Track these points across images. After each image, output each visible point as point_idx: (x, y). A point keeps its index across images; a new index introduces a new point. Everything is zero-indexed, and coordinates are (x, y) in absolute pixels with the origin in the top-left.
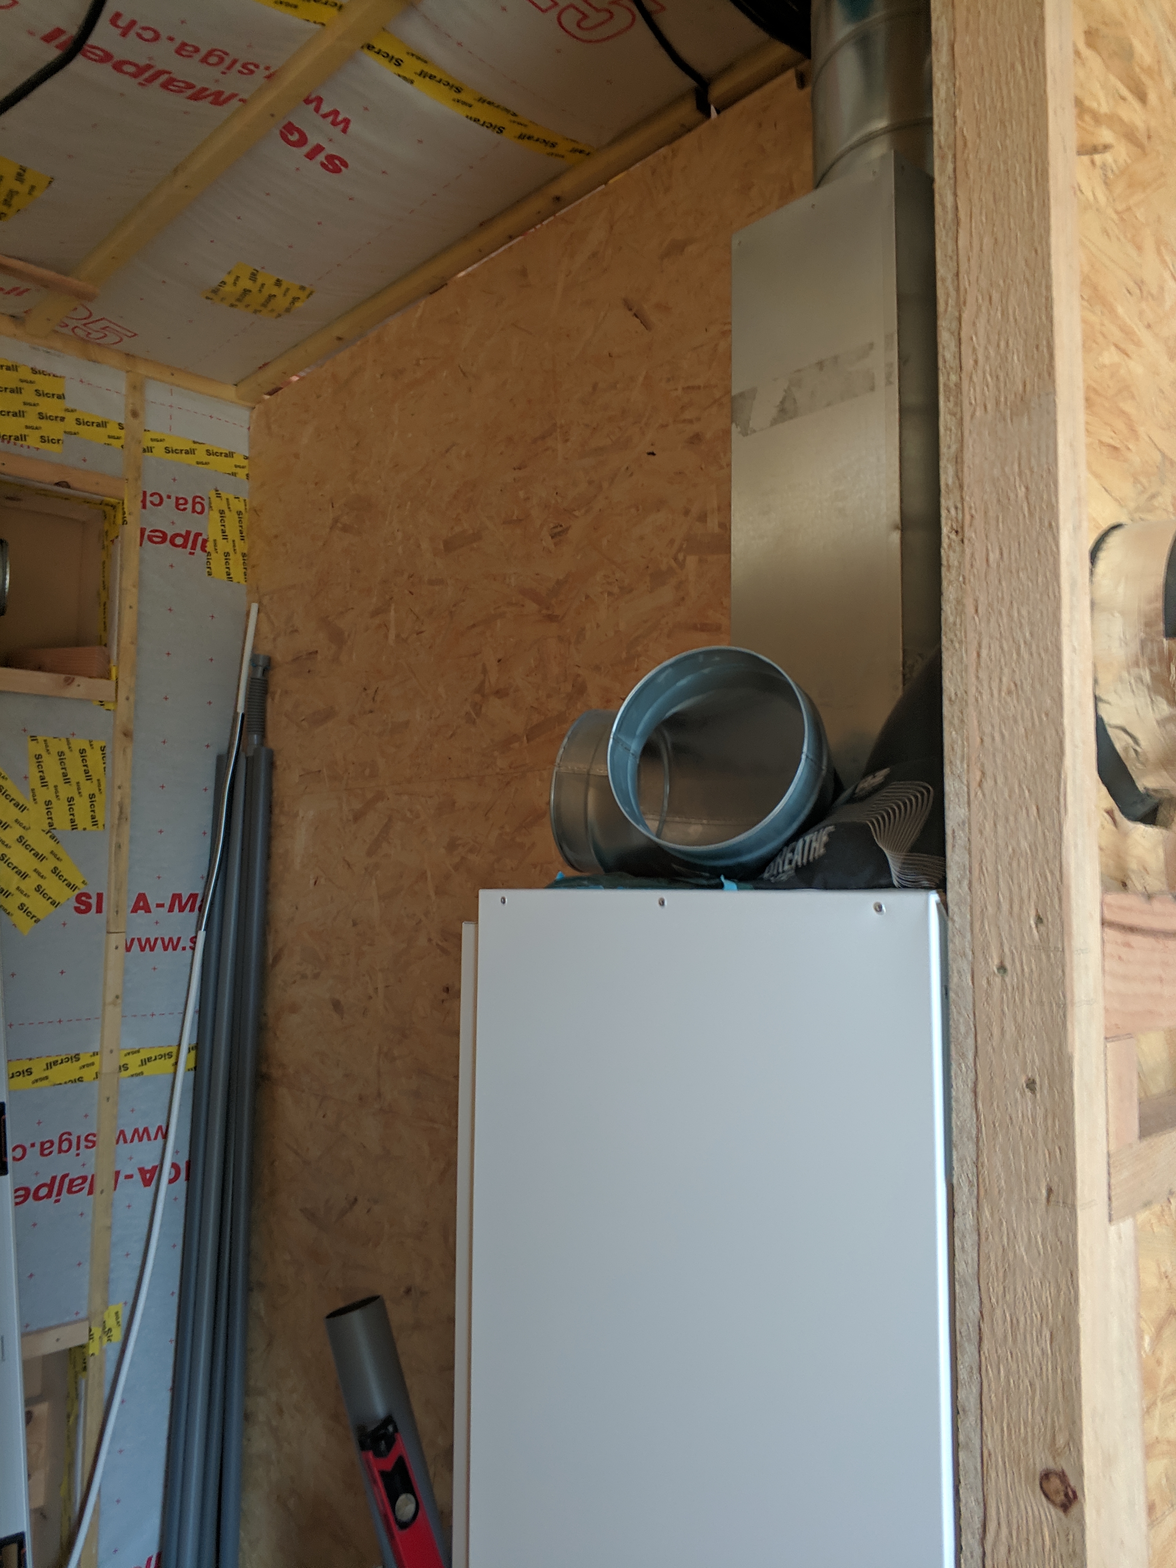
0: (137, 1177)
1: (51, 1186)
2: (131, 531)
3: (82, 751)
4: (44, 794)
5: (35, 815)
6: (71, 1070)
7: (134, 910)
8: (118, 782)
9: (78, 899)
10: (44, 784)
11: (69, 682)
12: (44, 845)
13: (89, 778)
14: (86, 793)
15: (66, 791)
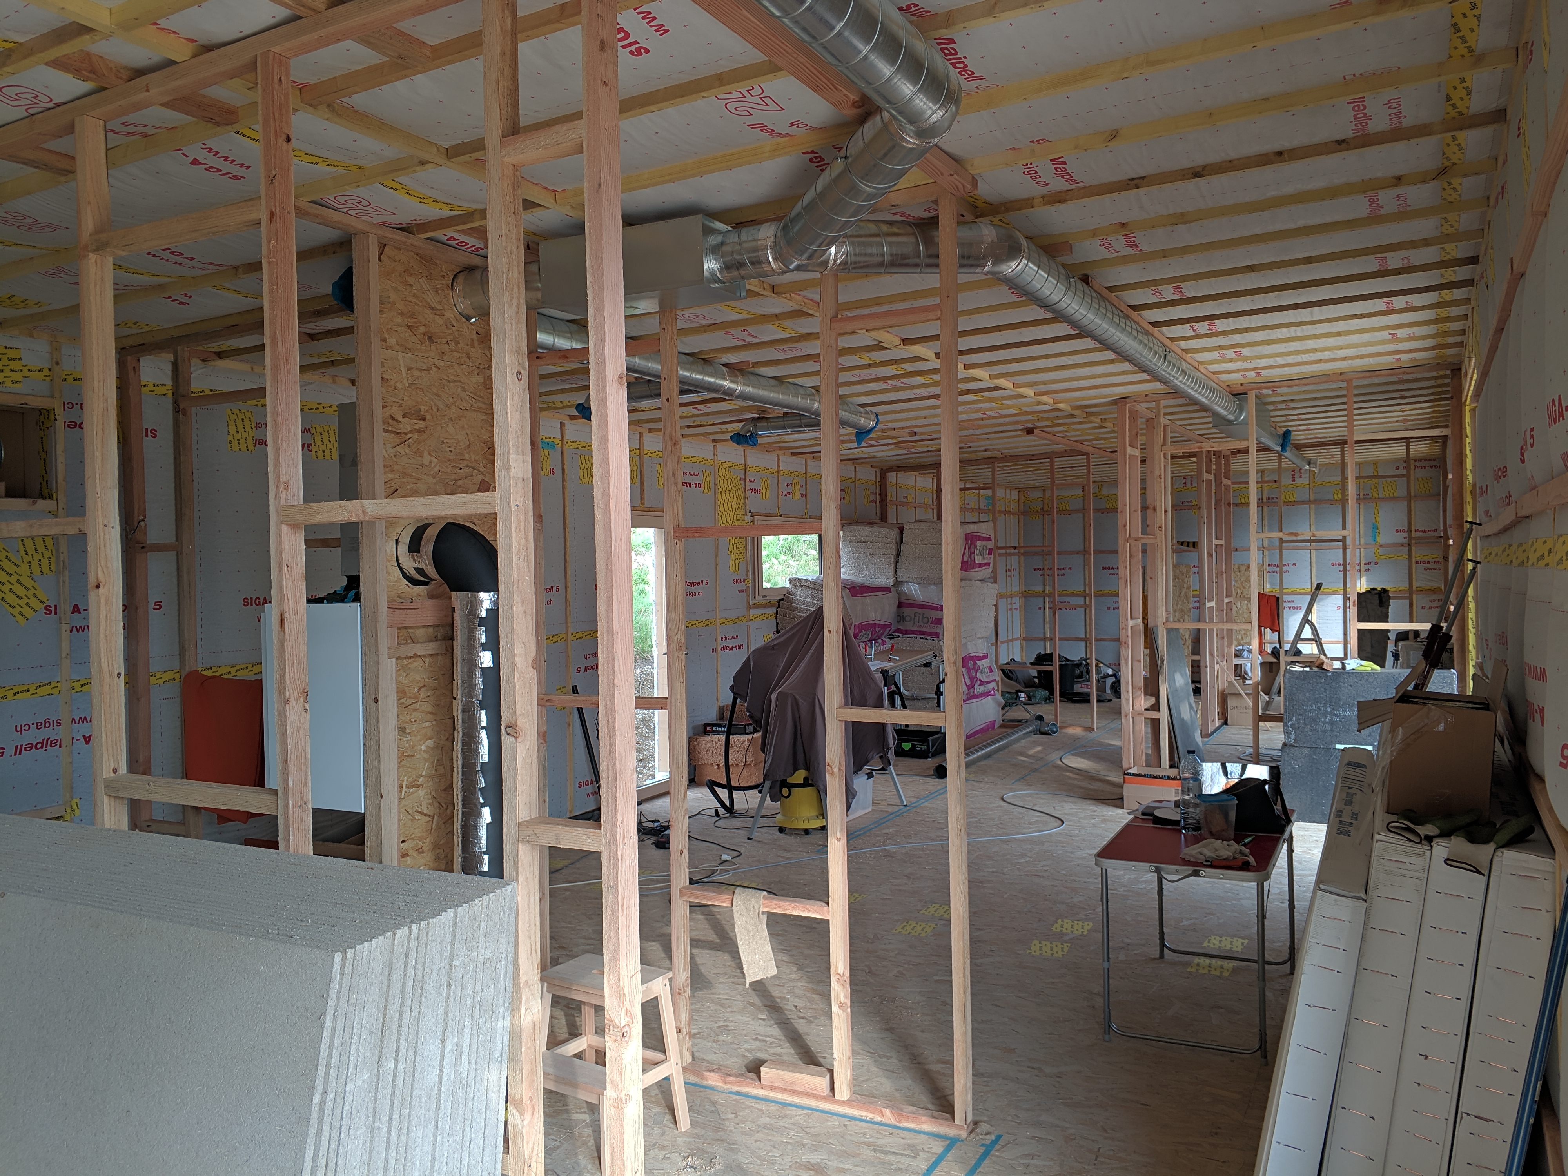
0: (83, 740)
1: (42, 743)
2: (60, 424)
4: (28, 559)
5: (24, 568)
6: (47, 690)
7: (73, 613)
8: (61, 551)
9: (46, 608)
10: (27, 554)
11: (34, 503)
12: (29, 583)
13: (47, 549)
14: (46, 557)
15: (37, 557)
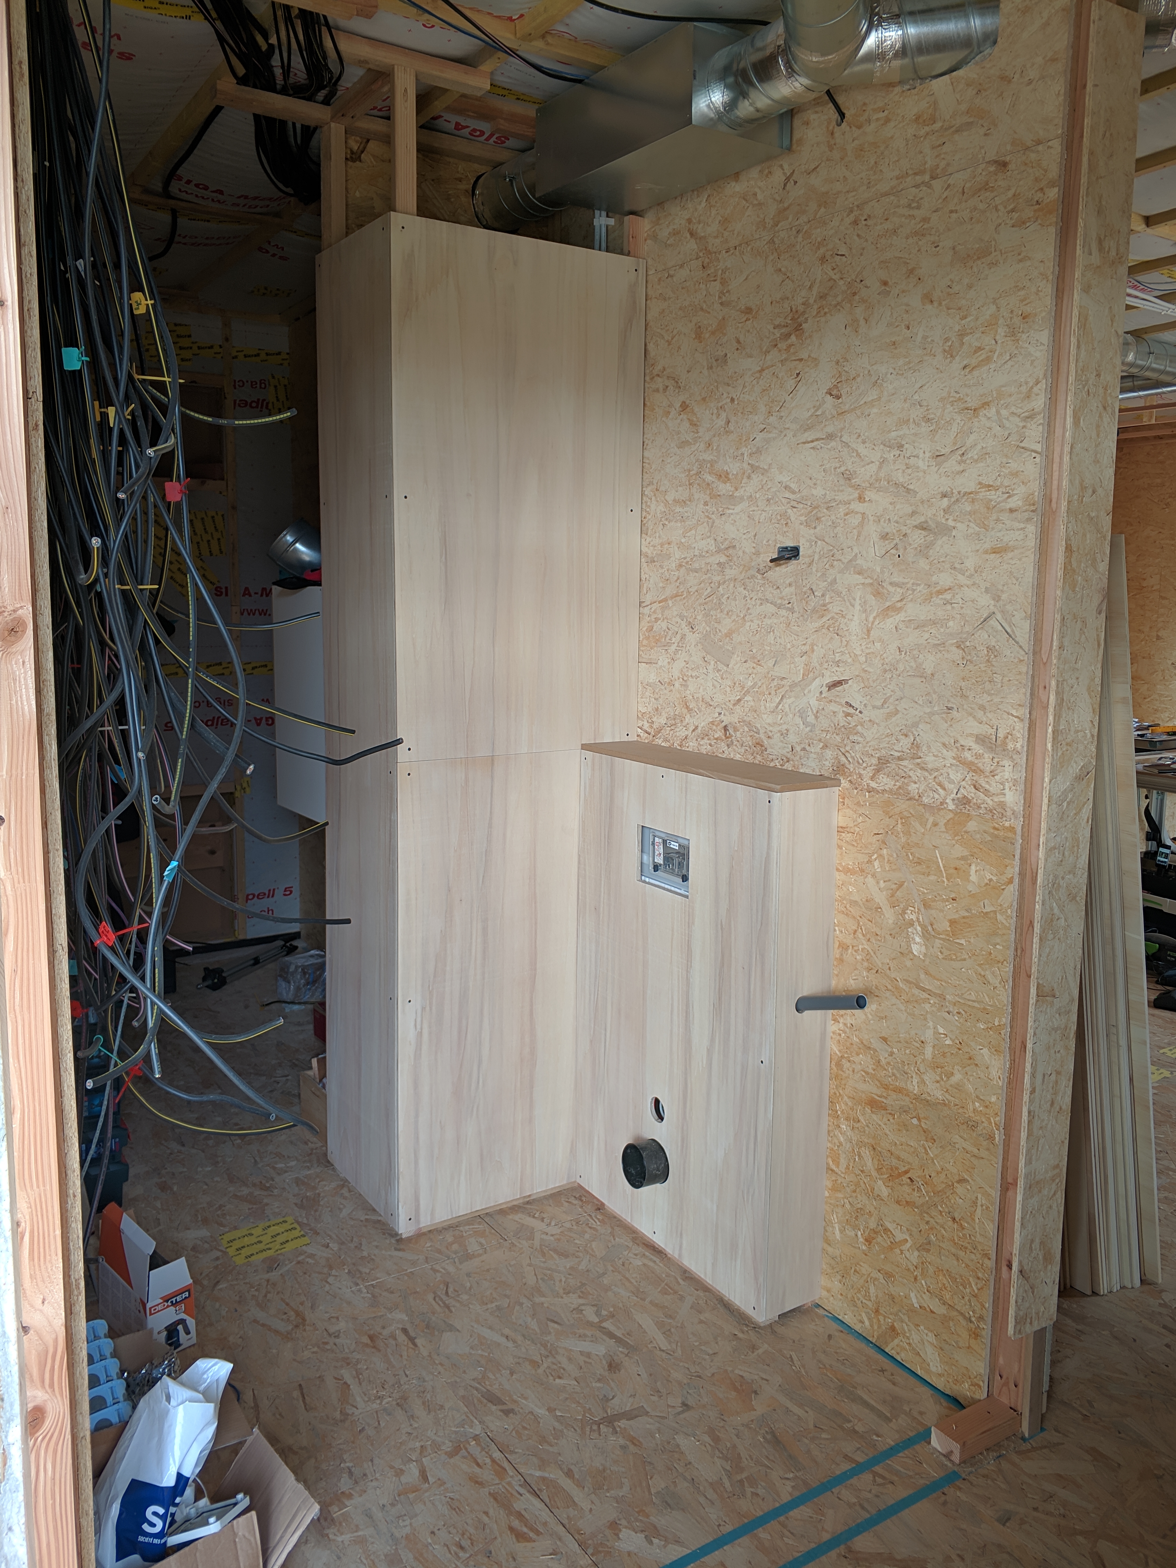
3: (213, 517)
7: (244, 595)
8: (231, 531)
9: (216, 589)
10: (195, 534)
11: (203, 483)
13: (217, 530)
14: (216, 537)
15: (206, 537)
